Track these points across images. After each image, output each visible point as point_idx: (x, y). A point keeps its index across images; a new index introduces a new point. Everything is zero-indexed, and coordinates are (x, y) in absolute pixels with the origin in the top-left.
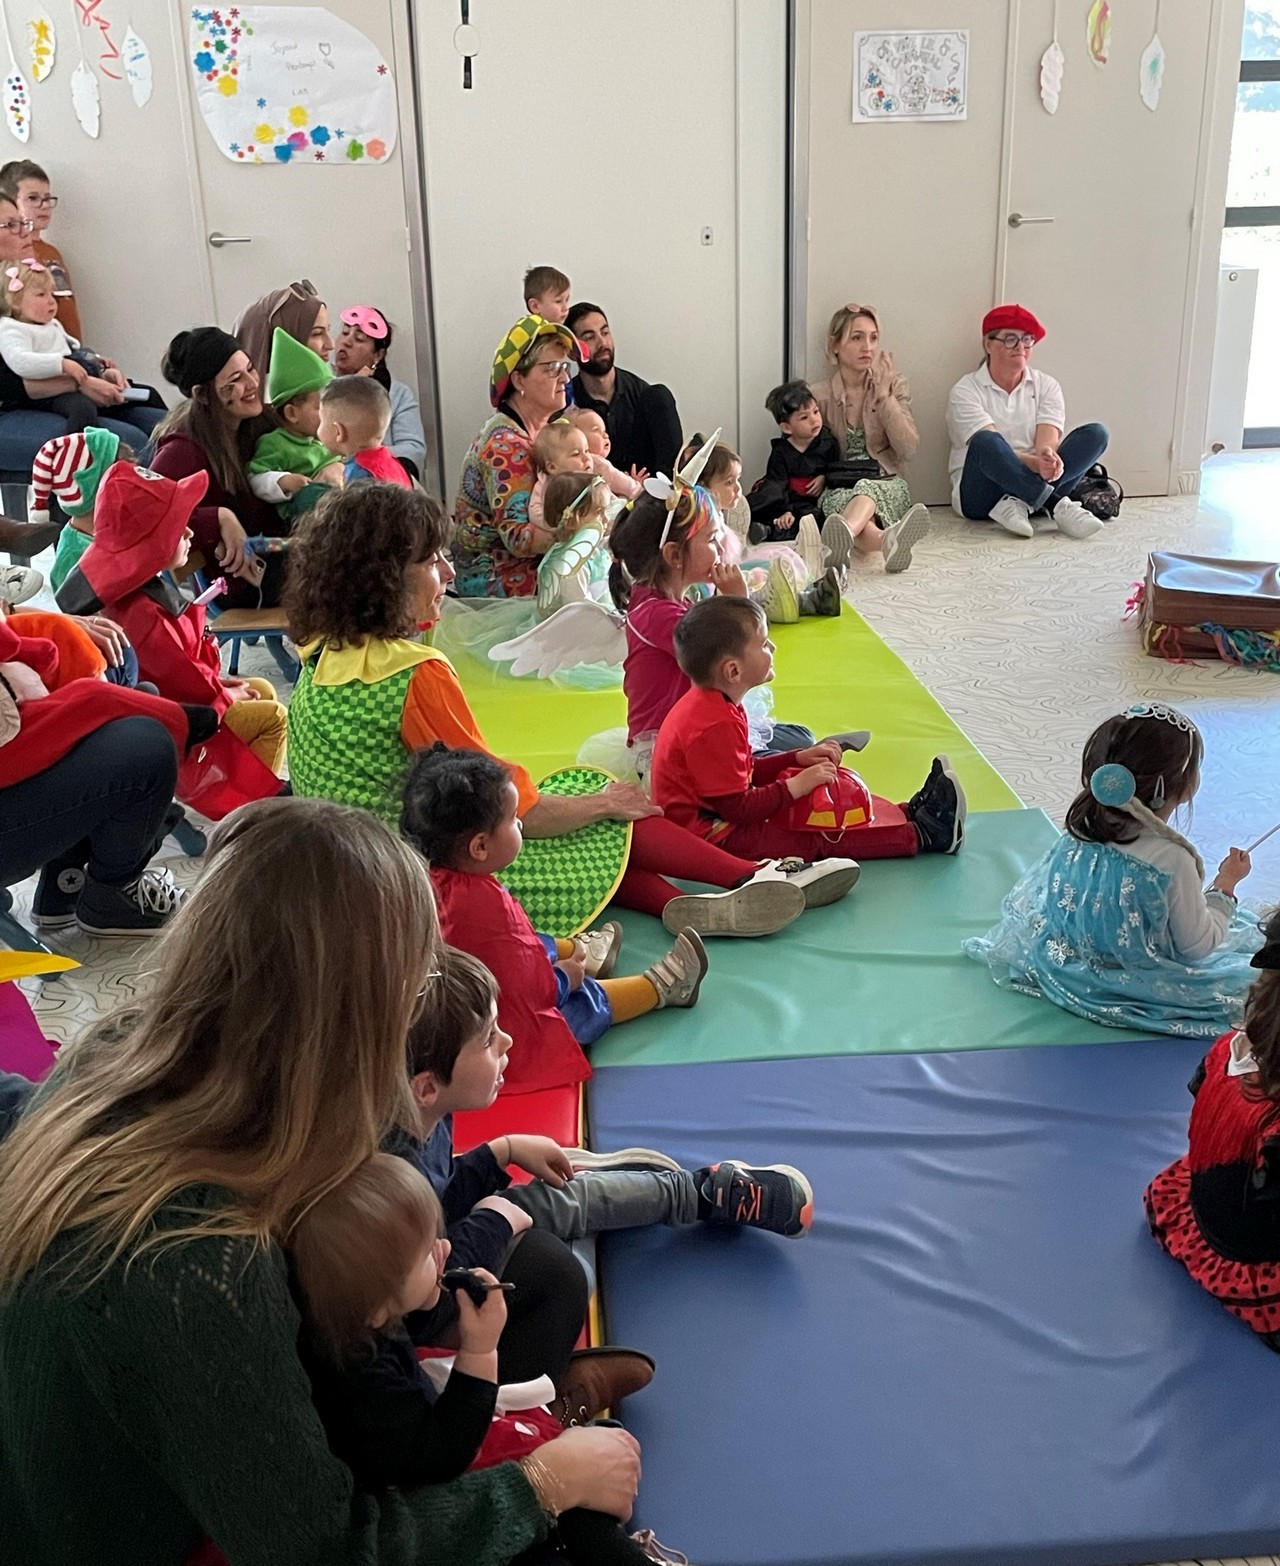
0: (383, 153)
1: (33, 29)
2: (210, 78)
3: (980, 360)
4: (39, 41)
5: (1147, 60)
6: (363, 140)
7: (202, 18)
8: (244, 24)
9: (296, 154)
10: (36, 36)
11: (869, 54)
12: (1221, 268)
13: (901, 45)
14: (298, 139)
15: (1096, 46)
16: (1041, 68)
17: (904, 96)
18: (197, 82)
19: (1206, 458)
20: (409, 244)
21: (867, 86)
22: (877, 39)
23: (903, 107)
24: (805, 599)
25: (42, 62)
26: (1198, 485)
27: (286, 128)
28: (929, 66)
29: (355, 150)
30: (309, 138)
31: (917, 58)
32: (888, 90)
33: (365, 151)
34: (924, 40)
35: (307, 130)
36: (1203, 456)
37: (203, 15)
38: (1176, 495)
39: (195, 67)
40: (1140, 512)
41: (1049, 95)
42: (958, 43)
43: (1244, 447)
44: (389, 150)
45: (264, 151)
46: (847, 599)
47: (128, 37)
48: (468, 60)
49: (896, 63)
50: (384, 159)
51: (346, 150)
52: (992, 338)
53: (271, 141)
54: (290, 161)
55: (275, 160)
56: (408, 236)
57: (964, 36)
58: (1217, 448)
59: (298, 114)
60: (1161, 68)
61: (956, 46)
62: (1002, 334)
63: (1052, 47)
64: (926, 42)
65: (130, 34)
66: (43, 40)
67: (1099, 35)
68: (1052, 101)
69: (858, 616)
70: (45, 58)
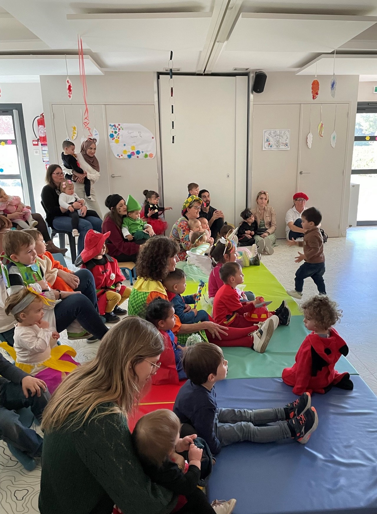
0: (153, 157)
1: (73, 128)
2: (113, 139)
3: (293, 205)
4: (74, 131)
5: (332, 137)
6: (148, 154)
7: (112, 126)
8: (121, 127)
9: (132, 157)
10: (73, 130)
11: (267, 135)
12: (351, 184)
13: (274, 133)
14: (133, 154)
15: (320, 134)
16: (307, 138)
17: (275, 144)
18: (110, 140)
19: (348, 228)
20: (158, 177)
21: (266, 142)
22: (269, 131)
23: (275, 147)
24: (251, 261)
25: (74, 136)
26: (346, 235)
27: (130, 151)
28: (281, 137)
29: (146, 156)
30: (135, 153)
31: (278, 136)
32: (271, 143)
33: (148, 156)
34: (279, 131)
35: (135, 151)
36: (347, 228)
37: (112, 125)
38: (341, 237)
39: (110, 137)
40: (332, 241)
41: (309, 144)
42: (288, 132)
43: (357, 226)
44: (154, 156)
45: (125, 156)
46: (261, 261)
47: (94, 130)
48: (173, 137)
49: (273, 137)
50: (153, 158)
51: (144, 156)
52: (296, 200)
53: (127, 154)
54: (131, 158)
55: (128, 158)
56: (158, 175)
57: (289, 131)
58: (350, 226)
59: (133, 148)
60: (336, 139)
61: (287, 133)
62: (298, 199)
63: (310, 133)
64: (280, 132)
65: (95, 129)
66: (75, 131)
67: (321, 131)
68: (310, 146)
69: (264, 266)
70: (75, 135)
